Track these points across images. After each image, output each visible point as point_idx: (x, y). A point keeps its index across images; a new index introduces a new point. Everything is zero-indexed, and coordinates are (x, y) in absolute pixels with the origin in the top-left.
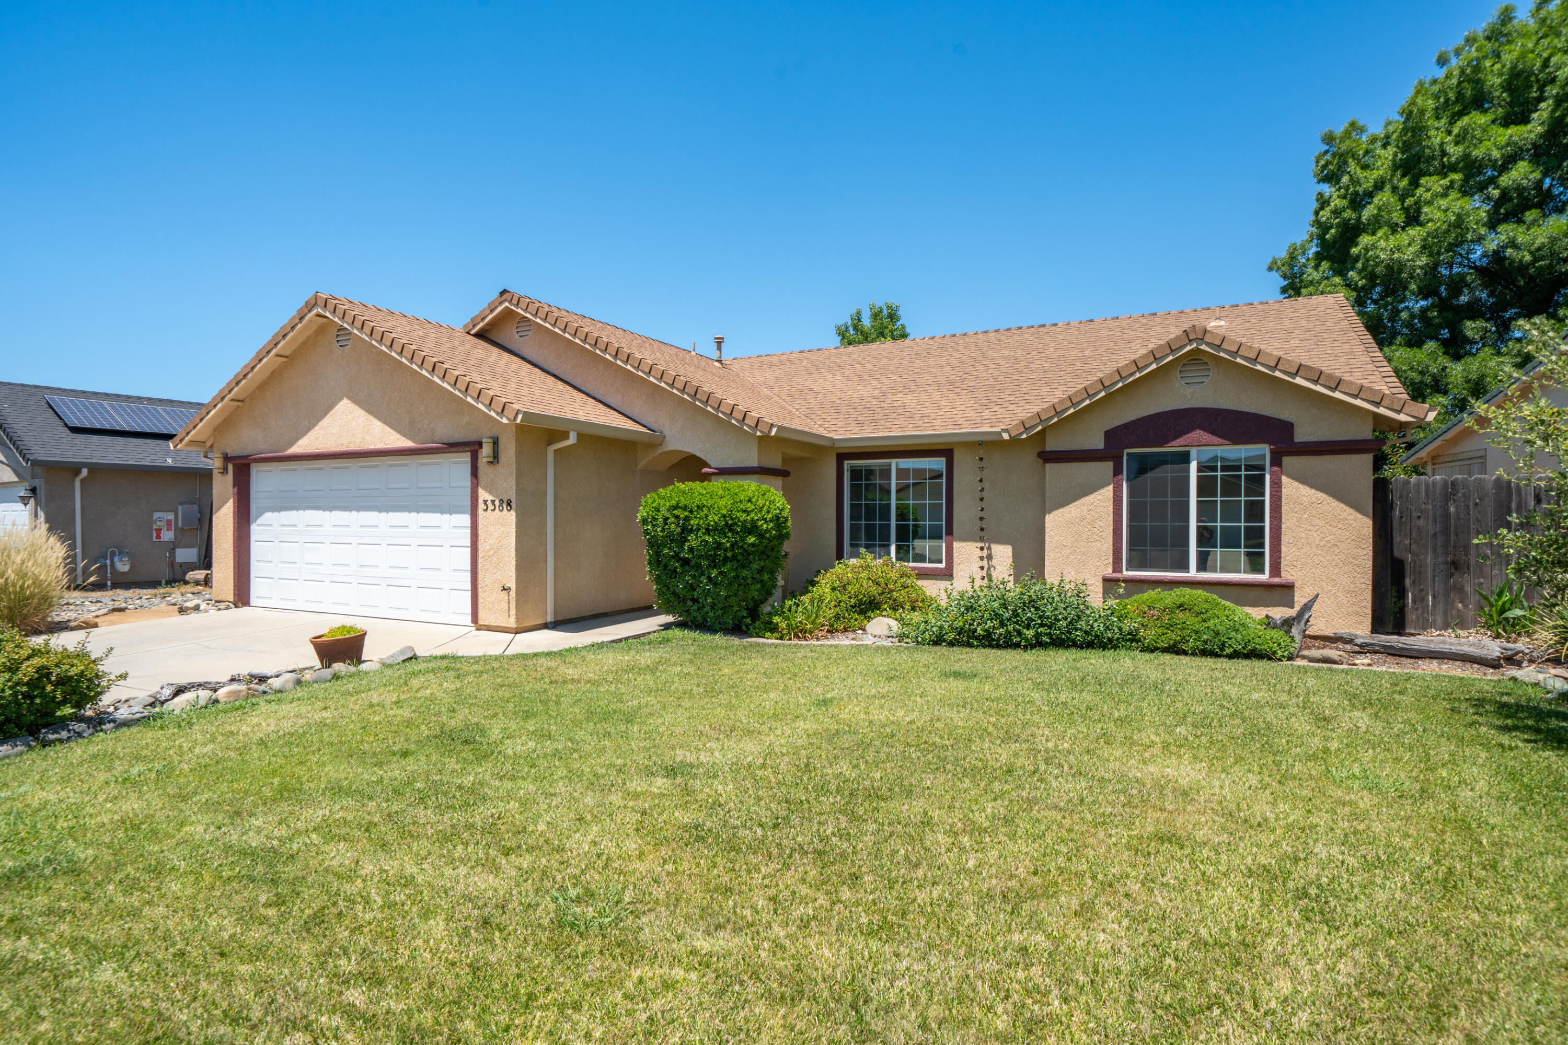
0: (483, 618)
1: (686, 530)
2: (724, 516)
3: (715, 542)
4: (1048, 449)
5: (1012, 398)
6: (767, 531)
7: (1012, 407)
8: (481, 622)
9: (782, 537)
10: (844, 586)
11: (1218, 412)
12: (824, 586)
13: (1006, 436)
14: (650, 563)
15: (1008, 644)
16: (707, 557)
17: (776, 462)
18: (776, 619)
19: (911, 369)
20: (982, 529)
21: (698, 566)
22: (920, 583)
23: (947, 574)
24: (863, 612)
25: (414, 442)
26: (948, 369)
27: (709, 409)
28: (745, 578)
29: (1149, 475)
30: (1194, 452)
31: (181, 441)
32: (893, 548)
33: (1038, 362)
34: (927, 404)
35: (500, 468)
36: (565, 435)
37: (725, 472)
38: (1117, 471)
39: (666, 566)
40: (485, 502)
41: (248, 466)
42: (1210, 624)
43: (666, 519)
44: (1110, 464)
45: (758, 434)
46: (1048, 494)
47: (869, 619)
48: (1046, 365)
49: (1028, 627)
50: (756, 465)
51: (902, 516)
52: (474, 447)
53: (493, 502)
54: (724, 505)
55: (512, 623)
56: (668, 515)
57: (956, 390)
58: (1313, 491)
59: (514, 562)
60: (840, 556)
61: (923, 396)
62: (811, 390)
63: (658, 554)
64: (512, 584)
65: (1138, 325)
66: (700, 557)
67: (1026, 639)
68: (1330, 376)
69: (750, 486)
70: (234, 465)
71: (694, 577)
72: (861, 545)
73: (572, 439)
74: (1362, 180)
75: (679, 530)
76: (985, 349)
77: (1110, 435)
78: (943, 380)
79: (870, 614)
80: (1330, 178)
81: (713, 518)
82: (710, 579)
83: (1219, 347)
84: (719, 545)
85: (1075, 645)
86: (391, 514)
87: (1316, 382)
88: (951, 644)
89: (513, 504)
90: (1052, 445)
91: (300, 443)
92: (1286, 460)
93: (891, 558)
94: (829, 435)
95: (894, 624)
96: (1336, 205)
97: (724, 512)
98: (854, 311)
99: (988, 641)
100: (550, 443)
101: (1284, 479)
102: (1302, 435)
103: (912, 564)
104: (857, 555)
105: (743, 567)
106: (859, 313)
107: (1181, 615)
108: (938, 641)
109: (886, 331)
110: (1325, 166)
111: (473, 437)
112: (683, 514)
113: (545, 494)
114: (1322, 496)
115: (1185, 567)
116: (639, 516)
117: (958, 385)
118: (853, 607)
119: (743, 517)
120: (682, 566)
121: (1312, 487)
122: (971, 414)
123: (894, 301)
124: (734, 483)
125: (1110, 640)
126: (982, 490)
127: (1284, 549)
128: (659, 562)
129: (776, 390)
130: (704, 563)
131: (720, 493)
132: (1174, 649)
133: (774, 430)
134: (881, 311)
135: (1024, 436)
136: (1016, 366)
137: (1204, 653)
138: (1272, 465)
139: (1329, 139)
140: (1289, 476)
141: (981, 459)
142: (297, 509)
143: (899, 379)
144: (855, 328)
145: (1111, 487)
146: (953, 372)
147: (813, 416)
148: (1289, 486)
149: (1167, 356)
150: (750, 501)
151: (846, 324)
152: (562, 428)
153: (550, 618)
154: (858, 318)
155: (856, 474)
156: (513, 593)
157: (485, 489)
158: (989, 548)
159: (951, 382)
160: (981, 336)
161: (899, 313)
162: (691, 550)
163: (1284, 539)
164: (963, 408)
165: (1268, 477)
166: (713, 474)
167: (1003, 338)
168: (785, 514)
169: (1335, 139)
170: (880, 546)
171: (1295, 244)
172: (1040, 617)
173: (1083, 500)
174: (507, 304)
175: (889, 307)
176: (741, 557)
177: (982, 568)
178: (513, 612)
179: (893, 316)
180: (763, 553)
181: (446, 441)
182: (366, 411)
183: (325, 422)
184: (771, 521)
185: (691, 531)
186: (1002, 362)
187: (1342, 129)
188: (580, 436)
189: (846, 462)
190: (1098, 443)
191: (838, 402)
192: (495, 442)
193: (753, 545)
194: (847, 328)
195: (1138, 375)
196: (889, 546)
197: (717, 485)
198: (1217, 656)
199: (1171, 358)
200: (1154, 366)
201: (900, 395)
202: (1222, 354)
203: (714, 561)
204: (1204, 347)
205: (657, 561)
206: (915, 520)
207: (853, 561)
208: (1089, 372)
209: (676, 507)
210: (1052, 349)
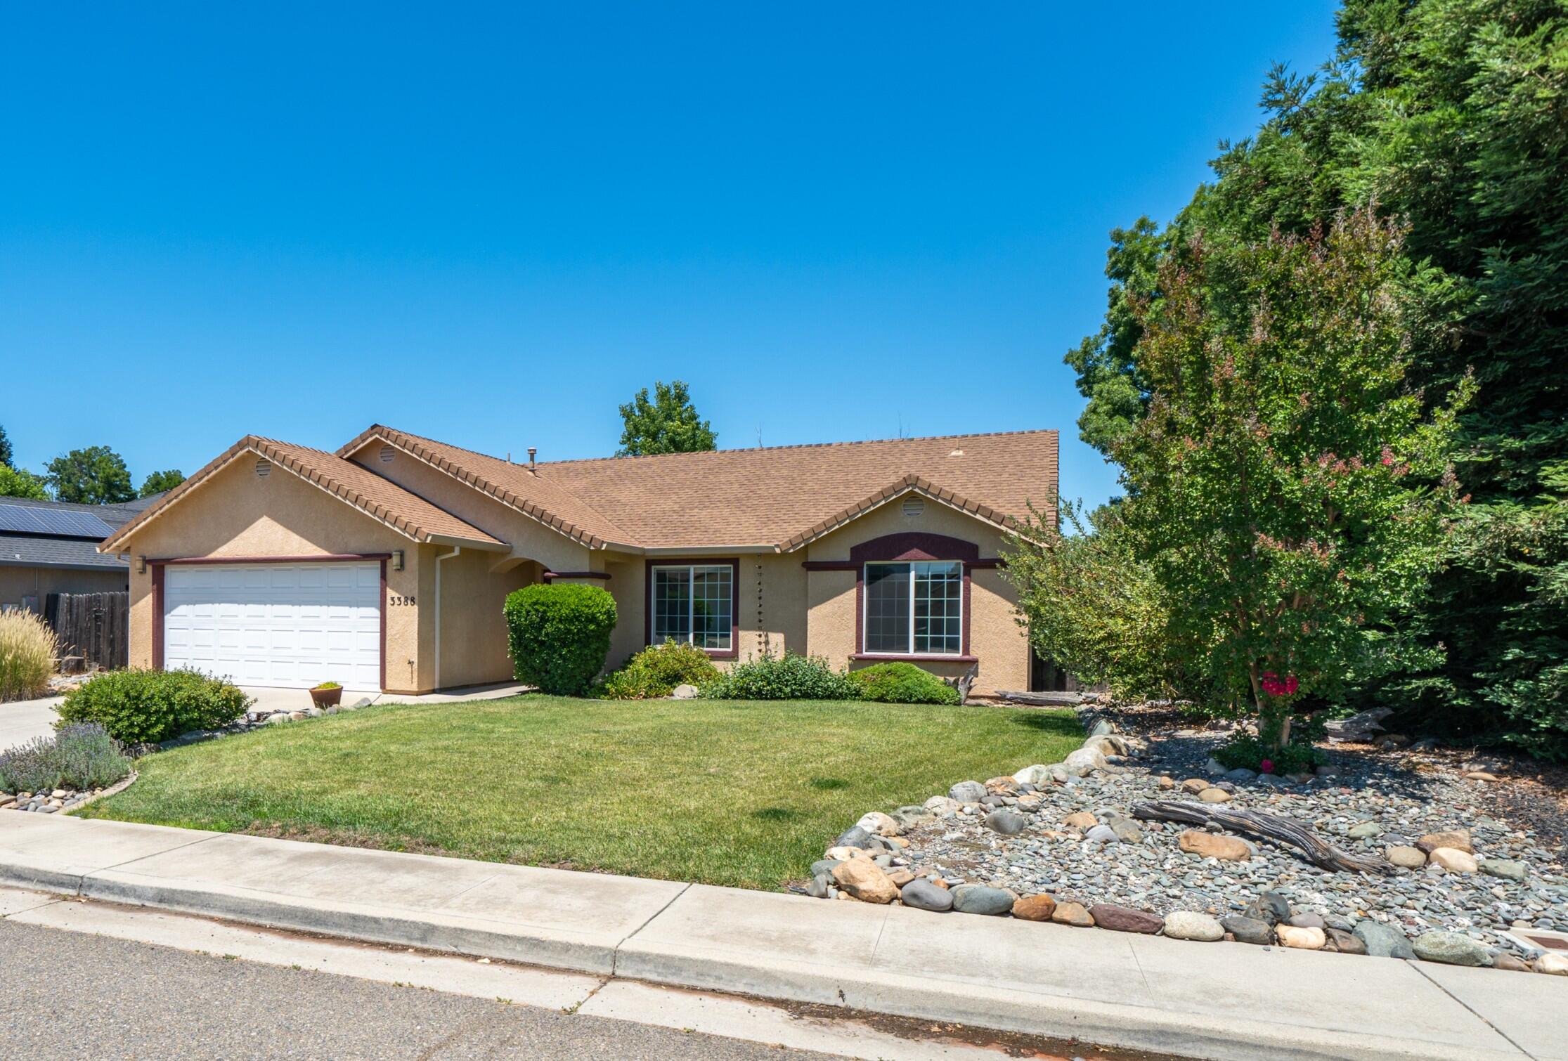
0: (390, 684)
1: (544, 620)
2: (573, 610)
3: (566, 628)
4: (810, 560)
5: (786, 517)
6: (602, 621)
7: (785, 525)
8: (388, 688)
9: (611, 626)
10: (655, 664)
11: (929, 536)
12: (640, 662)
13: (778, 551)
14: (513, 645)
15: (773, 697)
16: (558, 639)
17: (600, 568)
18: (608, 686)
19: (705, 484)
20: (760, 621)
21: (552, 646)
22: (712, 663)
23: (734, 656)
24: (670, 683)
25: (330, 552)
26: (736, 486)
27: (552, 527)
28: (586, 655)
29: (882, 581)
30: (913, 564)
31: (108, 546)
32: (691, 636)
33: (810, 484)
34: (719, 520)
35: (404, 573)
36: (451, 549)
37: (563, 576)
38: (860, 578)
39: (526, 647)
40: (392, 599)
41: (163, 567)
42: (905, 683)
43: (528, 612)
44: (854, 573)
45: (592, 548)
46: (809, 595)
47: (675, 687)
48: (816, 487)
49: (787, 686)
50: (588, 571)
51: (698, 610)
52: (384, 558)
53: (399, 599)
54: (573, 601)
55: (414, 687)
56: (530, 608)
57: (744, 508)
58: (991, 594)
59: (416, 643)
60: (648, 642)
61: (715, 512)
62: (619, 501)
63: (519, 638)
64: (415, 659)
65: (896, 450)
66: (554, 639)
67: (785, 694)
68: (998, 514)
69: (588, 588)
70: (153, 567)
71: (548, 654)
72: (665, 634)
73: (457, 552)
74: (1146, 283)
75: (538, 620)
76: (769, 467)
77: (855, 551)
78: (731, 498)
79: (675, 684)
80: (1120, 274)
81: (565, 611)
82: (560, 655)
83: (926, 491)
84: (569, 631)
85: (817, 697)
86: (303, 607)
87: (989, 518)
88: (735, 698)
89: (416, 601)
90: (813, 557)
91: (220, 550)
92: (974, 572)
93: (689, 644)
94: (640, 546)
95: (696, 689)
96: (1122, 305)
97: (573, 607)
98: (639, 391)
99: (760, 695)
100: (437, 555)
101: (972, 585)
102: (983, 555)
103: (706, 649)
104: (661, 642)
105: (585, 647)
106: (645, 393)
107: (888, 678)
108: (726, 696)
109: (674, 413)
110: (1115, 263)
111: (382, 551)
112: (542, 609)
113: (434, 593)
114: (996, 597)
115: (906, 649)
116: (505, 610)
117: (744, 502)
118: (662, 679)
119: (587, 610)
120: (539, 646)
121: (990, 591)
122: (753, 531)
123: (684, 382)
124: (575, 585)
125: (841, 694)
126: (761, 591)
127: (972, 635)
128: (520, 644)
129: (587, 500)
130: (557, 644)
131: (569, 592)
132: (881, 699)
133: (605, 546)
134: (668, 391)
135: (791, 551)
136: (792, 487)
137: (900, 701)
138: (964, 575)
139: (1118, 237)
140: (975, 583)
141: (760, 567)
142: (213, 602)
143: (695, 495)
144: (641, 409)
145: (855, 590)
146: (740, 490)
147: (624, 528)
148: (977, 591)
149: (892, 495)
150: (590, 599)
151: (631, 405)
152: (448, 543)
153: (437, 686)
154: (643, 399)
155: (661, 576)
156: (415, 666)
157: (392, 588)
158: (767, 636)
159: (738, 500)
160: (766, 452)
161: (687, 393)
162: (547, 635)
163: (972, 628)
164: (747, 524)
165: (962, 583)
166: (554, 577)
167: (785, 456)
168: (614, 608)
169: (1123, 238)
170: (681, 634)
171: (1088, 338)
172: (794, 679)
173: (835, 599)
174: (377, 436)
175: (676, 387)
176: (584, 640)
177: (760, 651)
178: (415, 679)
179: (681, 397)
180: (598, 637)
181: (358, 552)
182: (285, 526)
183: (244, 534)
184: (605, 613)
185: (548, 621)
186: (781, 482)
187: (1130, 229)
188: (463, 550)
189: (653, 567)
190: (846, 556)
191: (644, 514)
192: (402, 555)
193: (592, 631)
194: (632, 408)
195: (872, 508)
196: (688, 634)
197: (561, 587)
198: (907, 702)
199: (894, 497)
200: (883, 502)
201: (696, 510)
202: (929, 496)
203: (564, 643)
204: (917, 490)
205: (519, 643)
206: (708, 614)
207: (659, 647)
208: (849, 496)
209: (536, 603)
210: (823, 471)
